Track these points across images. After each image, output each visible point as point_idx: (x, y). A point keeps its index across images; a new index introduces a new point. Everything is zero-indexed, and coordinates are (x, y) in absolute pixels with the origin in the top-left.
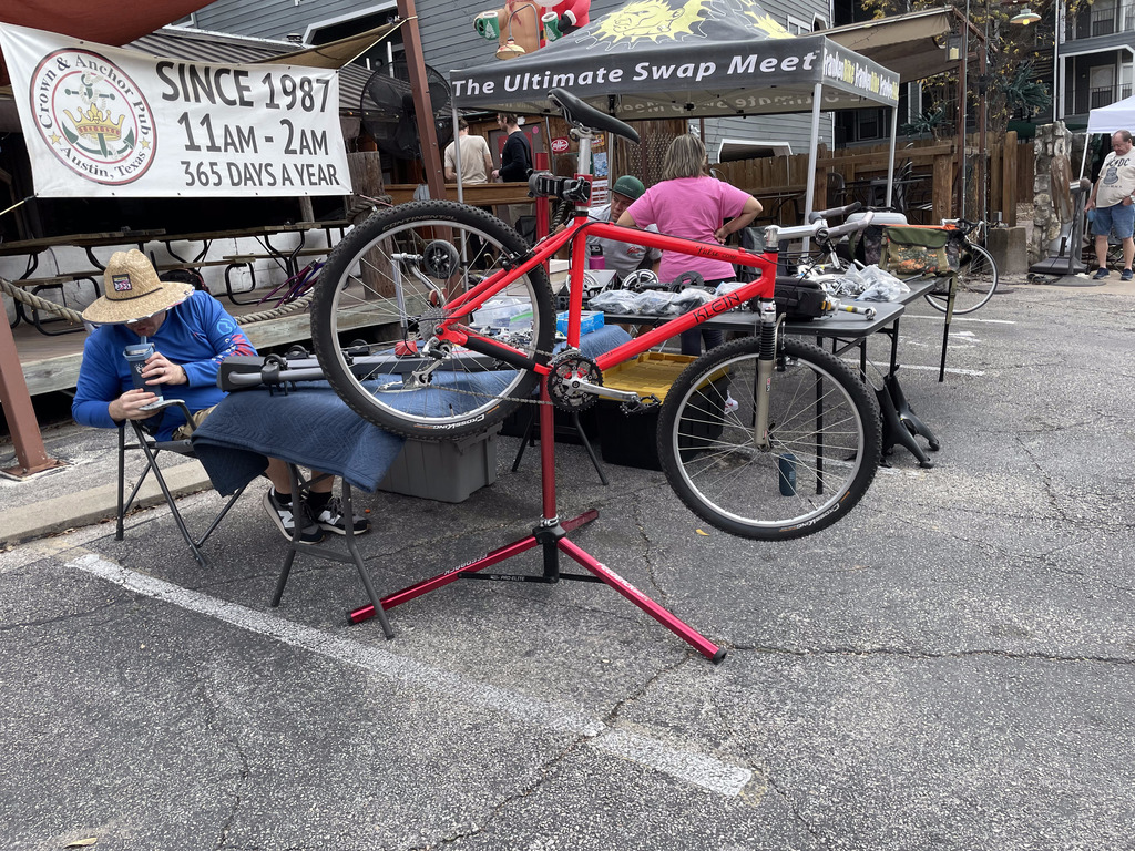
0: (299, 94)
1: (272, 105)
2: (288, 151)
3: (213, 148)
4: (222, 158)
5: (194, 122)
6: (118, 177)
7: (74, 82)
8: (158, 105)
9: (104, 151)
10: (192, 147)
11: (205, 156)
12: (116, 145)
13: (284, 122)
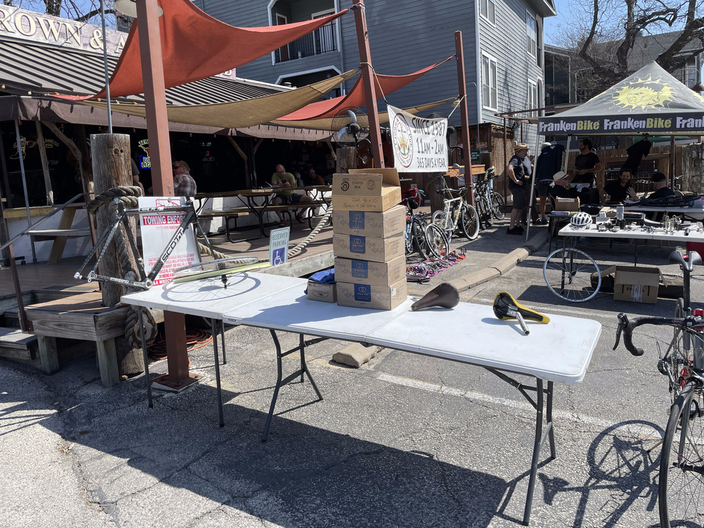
0: (439, 129)
1: (433, 134)
2: (436, 153)
3: (422, 152)
4: (424, 156)
5: (419, 141)
6: (407, 165)
7: (399, 128)
8: (413, 134)
9: (404, 154)
10: (419, 152)
11: (421, 155)
12: (407, 151)
13: (436, 141)
